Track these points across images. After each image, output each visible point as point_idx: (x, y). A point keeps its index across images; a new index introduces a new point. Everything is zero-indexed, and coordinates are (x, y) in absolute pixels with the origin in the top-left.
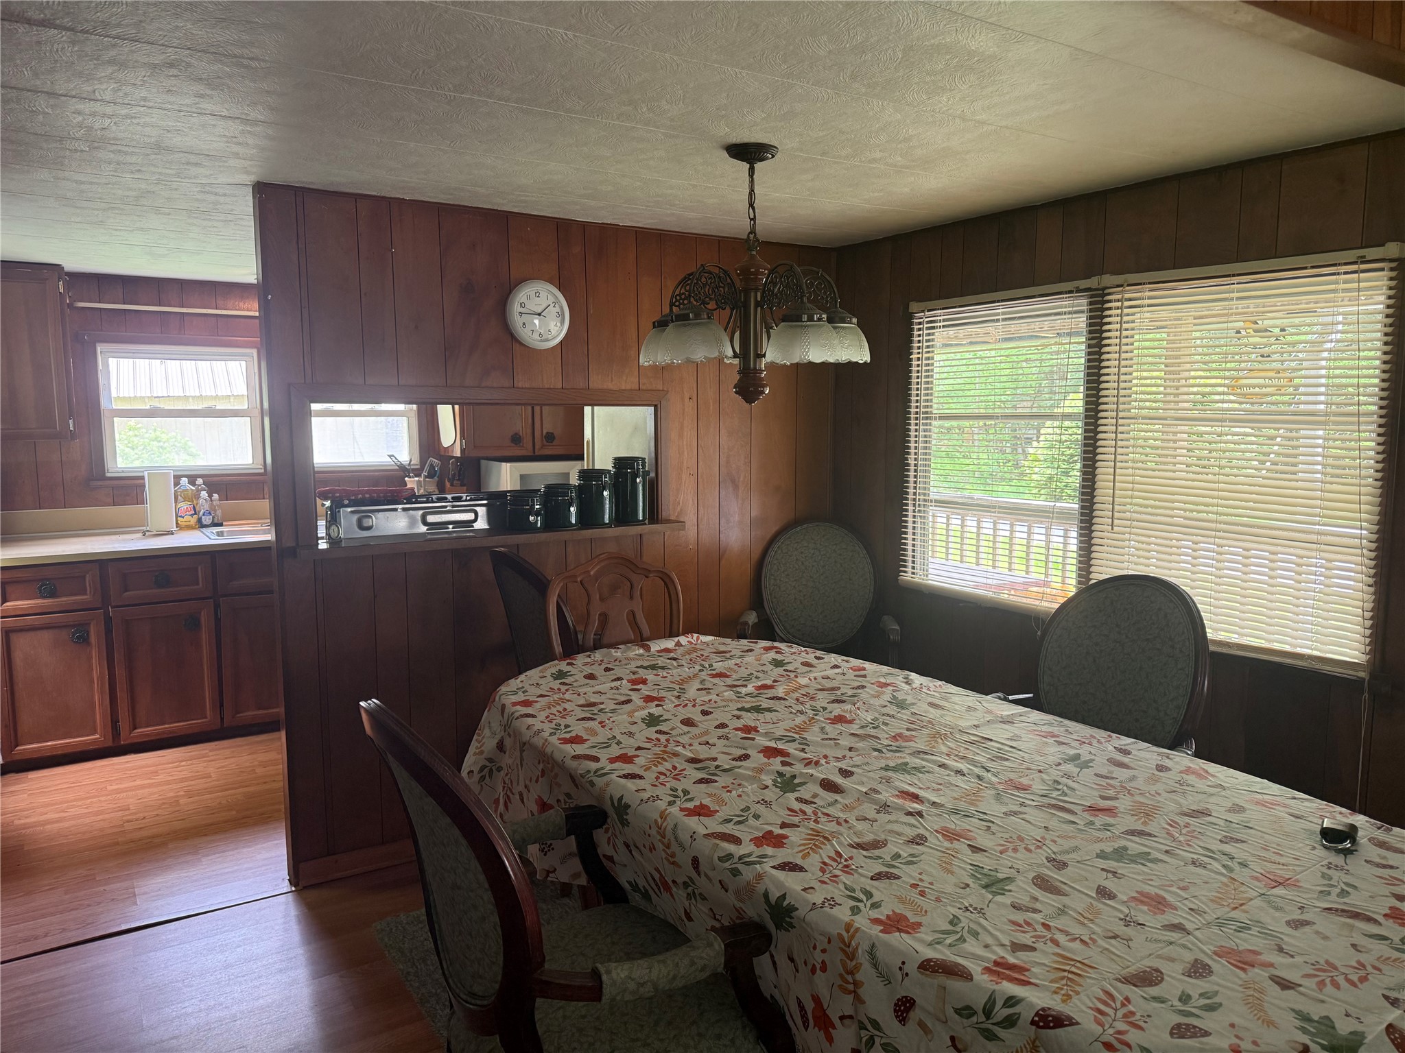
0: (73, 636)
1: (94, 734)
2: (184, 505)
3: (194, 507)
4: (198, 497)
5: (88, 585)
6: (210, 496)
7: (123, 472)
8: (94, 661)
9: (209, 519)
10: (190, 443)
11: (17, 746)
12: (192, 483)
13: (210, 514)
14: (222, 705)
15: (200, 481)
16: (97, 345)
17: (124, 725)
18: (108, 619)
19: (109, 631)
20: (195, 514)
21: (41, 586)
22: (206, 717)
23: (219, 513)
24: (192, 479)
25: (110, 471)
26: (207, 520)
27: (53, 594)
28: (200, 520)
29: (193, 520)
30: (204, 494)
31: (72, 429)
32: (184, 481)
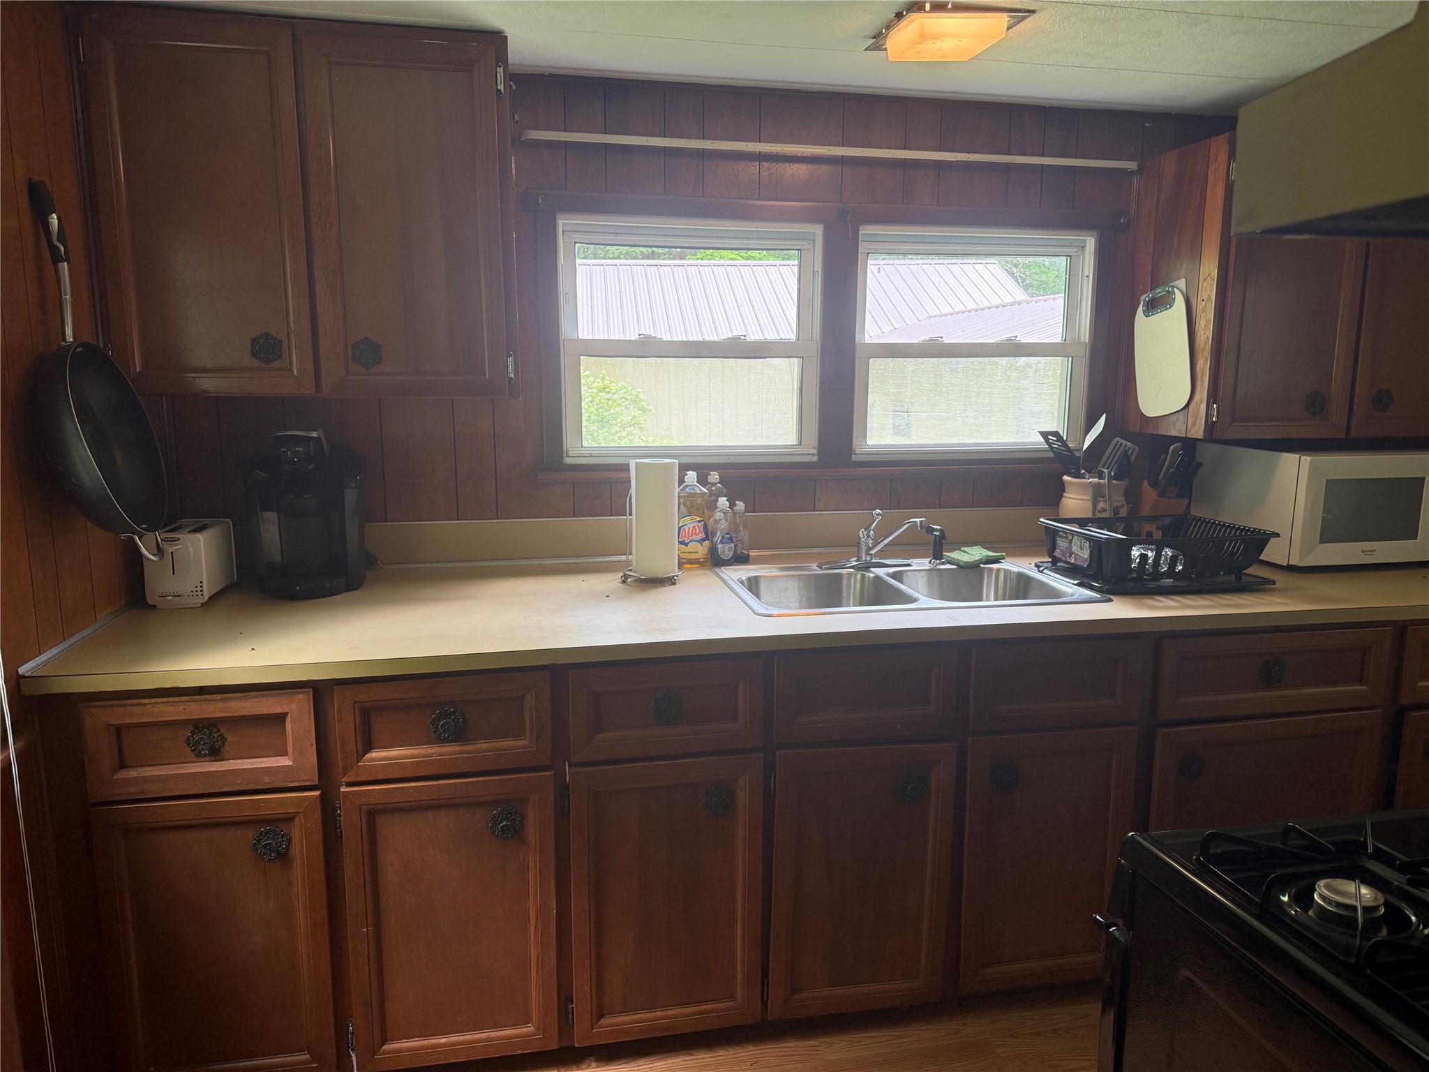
0: (495, 824)
1: (525, 1023)
2: (691, 523)
3: (705, 526)
4: (713, 506)
5: (527, 716)
6: (732, 505)
7: (591, 456)
8: (532, 878)
9: (730, 549)
10: (642, 396)
11: (384, 1042)
12: (702, 480)
13: (731, 540)
14: (765, 974)
15: (714, 477)
16: (558, 216)
17: (582, 1006)
18: (562, 790)
19: (562, 812)
20: (706, 538)
21: (439, 718)
22: (733, 997)
23: (744, 534)
24: (702, 471)
25: (571, 453)
26: (726, 551)
27: (459, 734)
28: (713, 551)
29: (701, 550)
30: (723, 501)
31: (512, 376)
32: (691, 476)
